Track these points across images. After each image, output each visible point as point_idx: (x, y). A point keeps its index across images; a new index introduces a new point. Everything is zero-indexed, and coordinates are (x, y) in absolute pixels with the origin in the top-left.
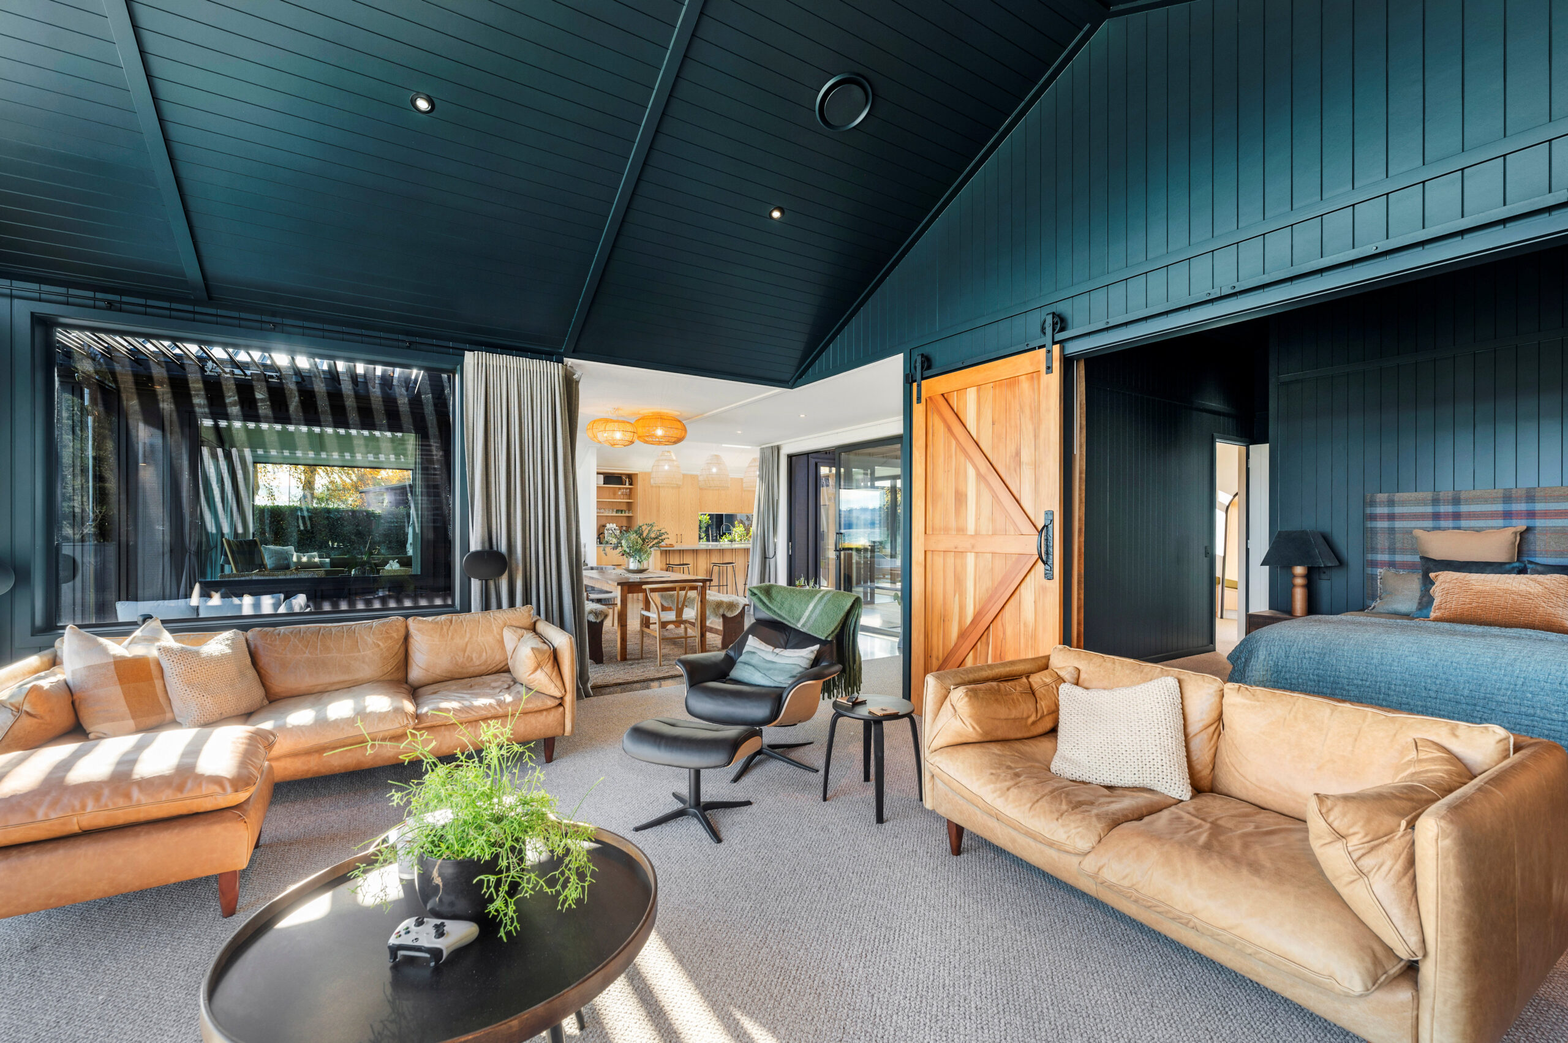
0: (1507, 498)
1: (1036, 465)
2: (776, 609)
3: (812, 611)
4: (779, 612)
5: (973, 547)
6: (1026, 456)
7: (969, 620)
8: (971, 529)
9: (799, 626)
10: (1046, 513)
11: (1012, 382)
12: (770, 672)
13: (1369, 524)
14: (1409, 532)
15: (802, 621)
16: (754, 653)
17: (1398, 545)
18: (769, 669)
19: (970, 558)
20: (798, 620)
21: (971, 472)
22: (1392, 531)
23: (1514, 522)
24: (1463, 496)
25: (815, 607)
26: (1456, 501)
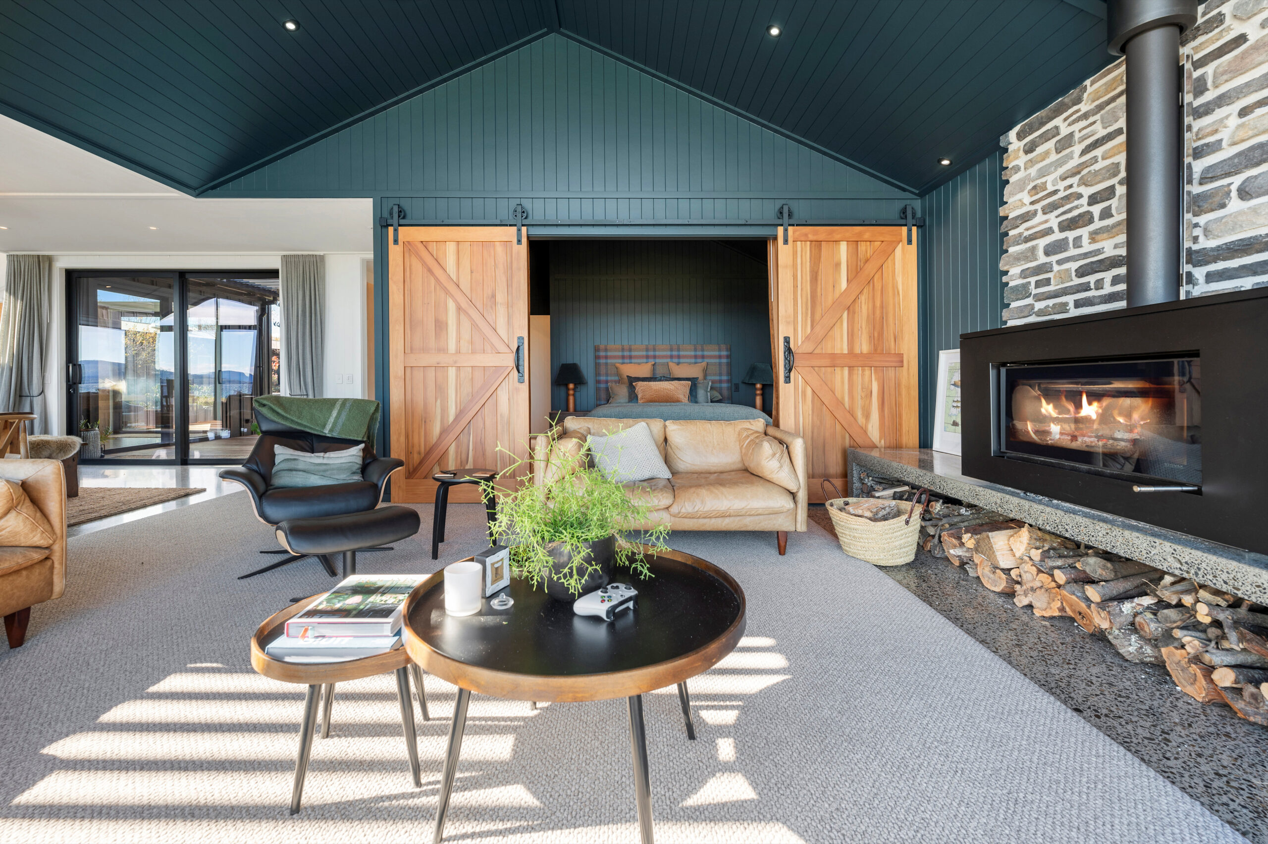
0: (647, 350)
1: (509, 306)
2: (294, 419)
3: (337, 417)
4: (299, 421)
5: (455, 362)
6: (501, 297)
7: (451, 418)
8: (452, 346)
9: (326, 432)
10: (519, 338)
11: (486, 244)
12: (328, 473)
13: (598, 361)
14: (614, 365)
15: (329, 426)
16: (295, 459)
17: (609, 372)
18: (325, 471)
19: (452, 372)
20: (324, 426)
21: (451, 305)
22: (606, 364)
23: (650, 360)
24: (633, 347)
25: (339, 414)
26: (630, 350)
